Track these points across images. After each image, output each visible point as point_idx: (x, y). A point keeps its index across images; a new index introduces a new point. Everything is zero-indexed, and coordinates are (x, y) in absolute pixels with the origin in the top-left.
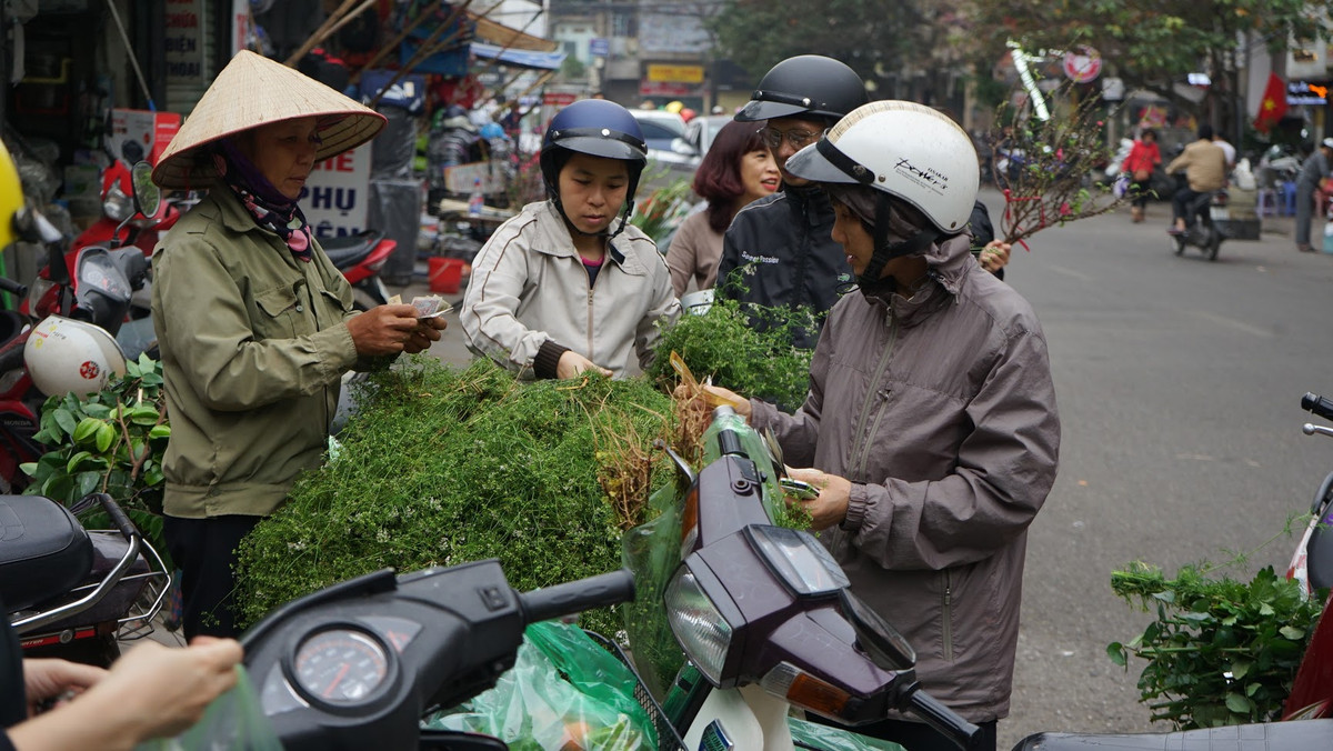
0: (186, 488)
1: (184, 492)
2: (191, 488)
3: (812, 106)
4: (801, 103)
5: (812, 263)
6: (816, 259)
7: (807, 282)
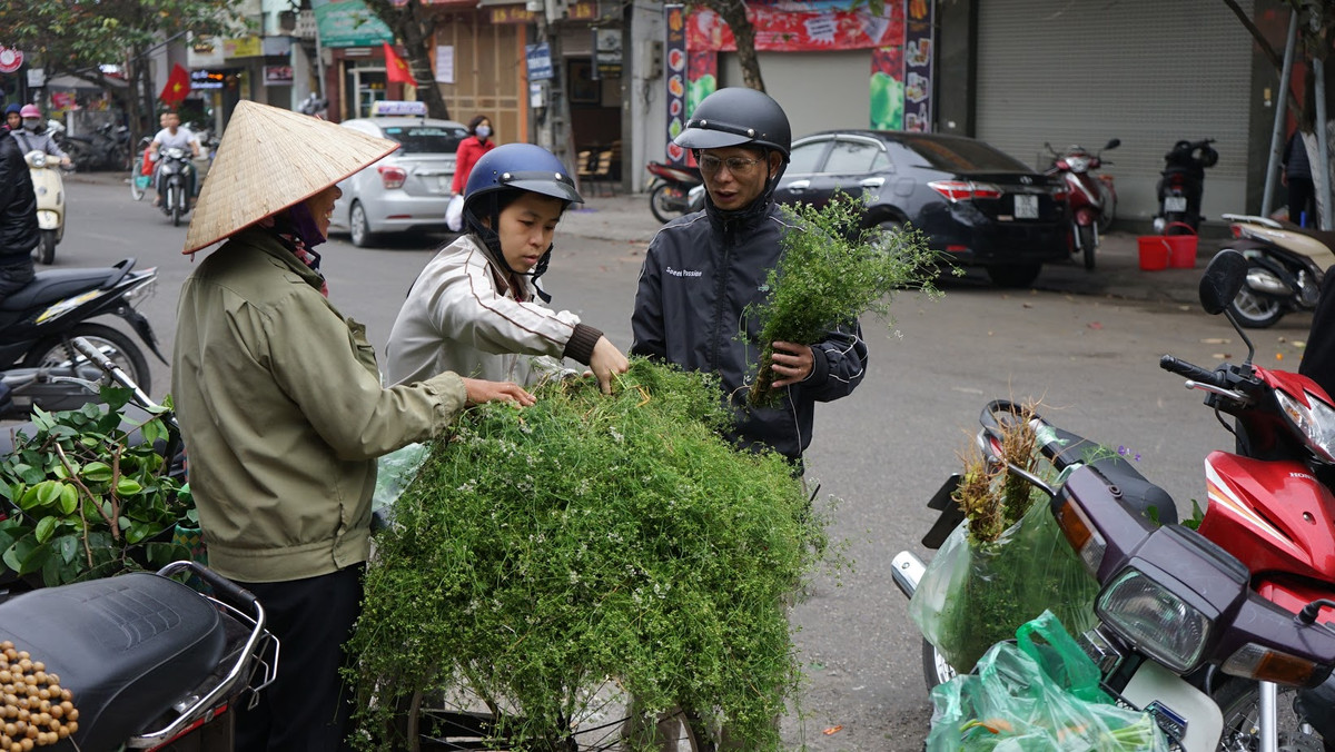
0: (304, 547)
1: (302, 552)
2: (310, 546)
3: (756, 136)
4: (746, 134)
5: (733, 276)
6: (736, 271)
7: (729, 293)
